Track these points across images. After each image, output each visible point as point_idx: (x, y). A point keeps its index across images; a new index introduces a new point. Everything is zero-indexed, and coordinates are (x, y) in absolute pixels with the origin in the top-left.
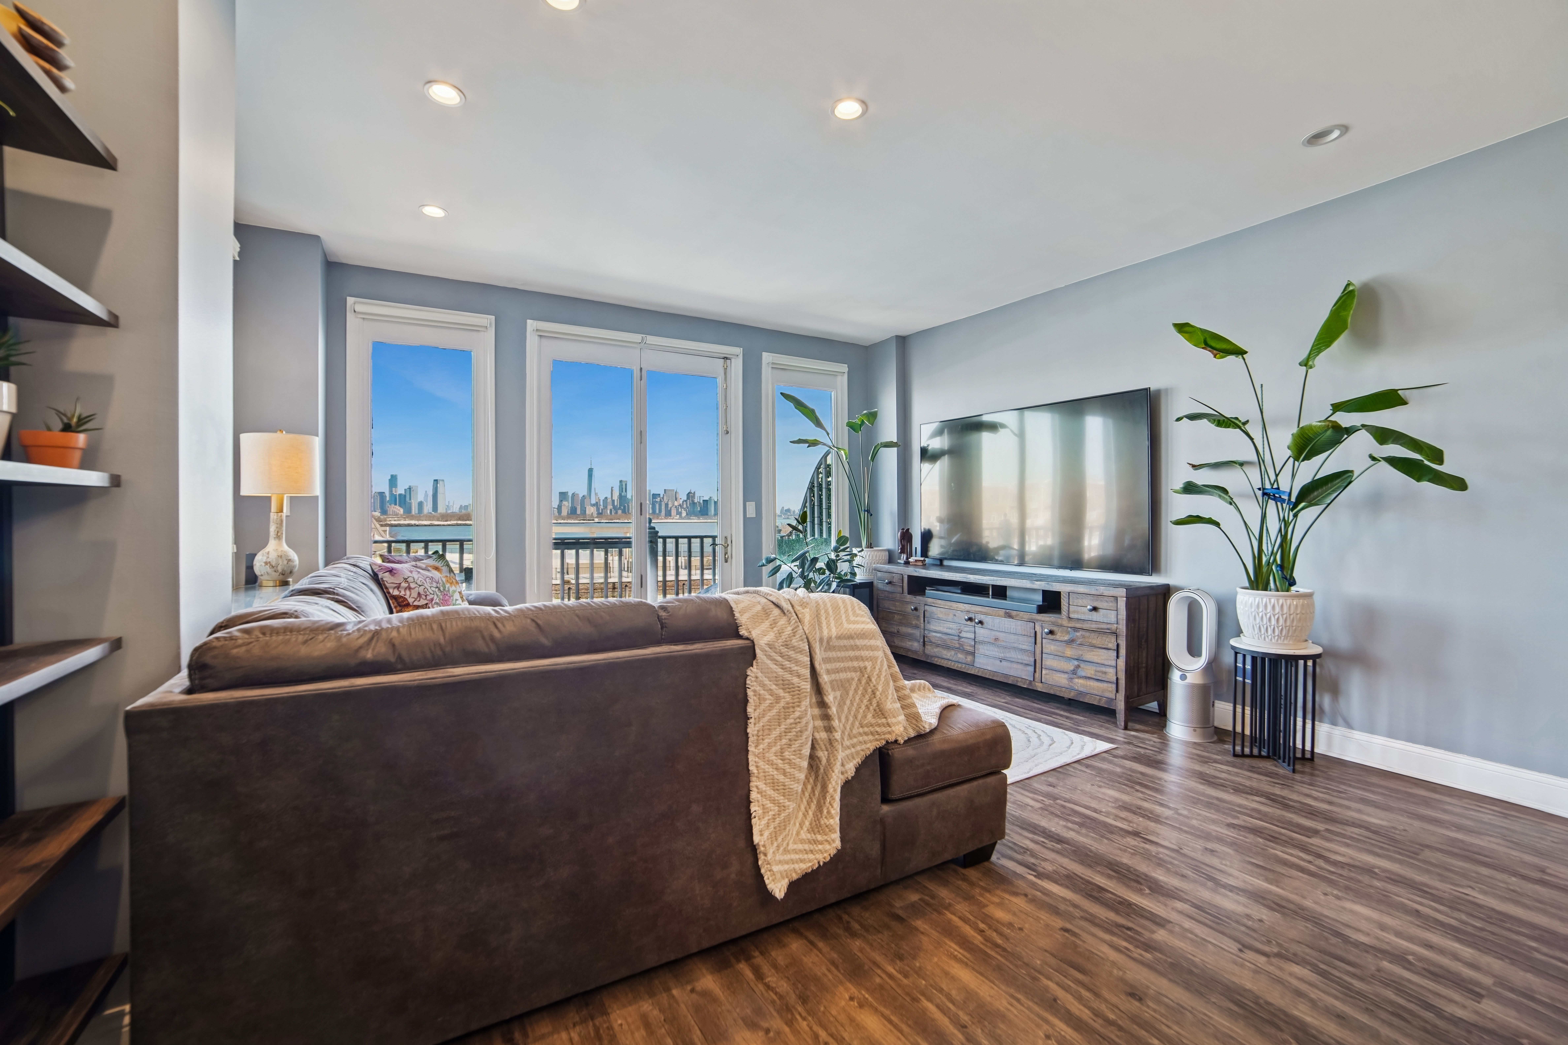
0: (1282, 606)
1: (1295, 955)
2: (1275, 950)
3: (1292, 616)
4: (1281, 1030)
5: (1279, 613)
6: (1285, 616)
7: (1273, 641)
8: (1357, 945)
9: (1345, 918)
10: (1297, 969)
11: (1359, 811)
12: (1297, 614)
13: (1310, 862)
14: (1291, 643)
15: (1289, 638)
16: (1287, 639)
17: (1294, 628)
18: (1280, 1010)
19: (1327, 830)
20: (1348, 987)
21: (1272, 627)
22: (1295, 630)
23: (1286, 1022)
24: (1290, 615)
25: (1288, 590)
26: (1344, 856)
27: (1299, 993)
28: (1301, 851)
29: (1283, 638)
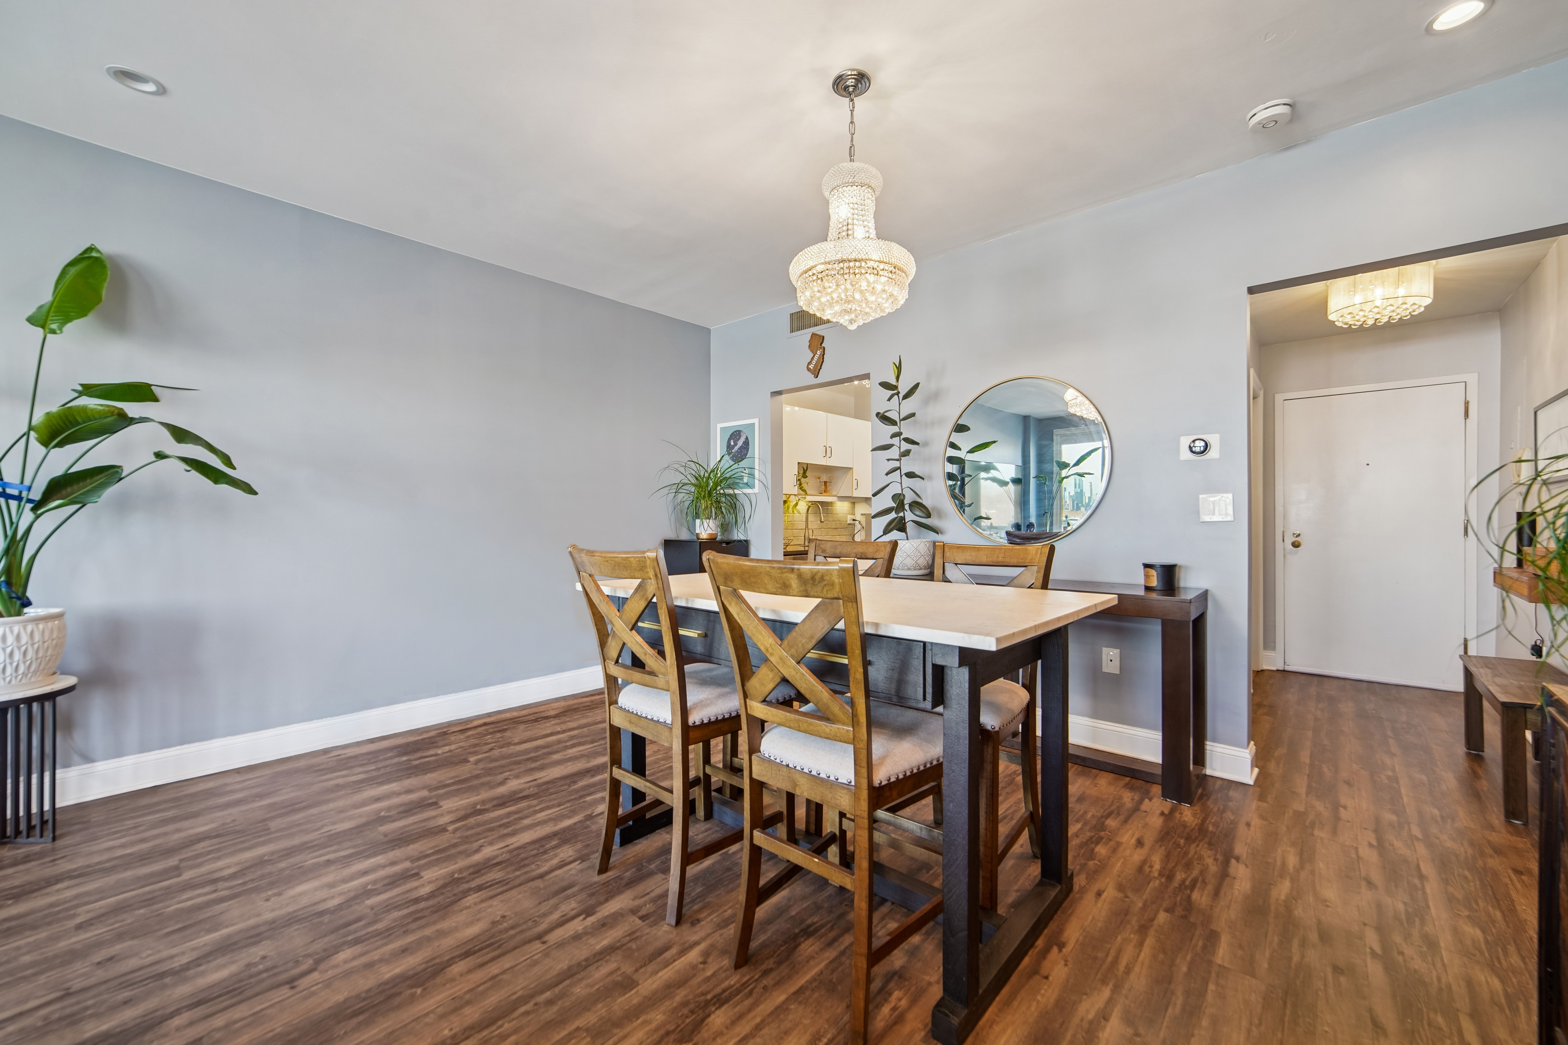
0: (32, 633)
1: (325, 950)
2: (310, 961)
3: (46, 644)
4: (400, 993)
5: (27, 643)
6: (36, 646)
7: (13, 682)
8: (339, 907)
9: (305, 901)
10: (342, 956)
11: (179, 830)
12: (53, 640)
13: (215, 891)
14: (40, 679)
15: (39, 673)
16: (36, 674)
17: (48, 658)
18: (380, 985)
19: (181, 861)
20: (378, 934)
21: (15, 664)
22: (49, 660)
23: (394, 987)
24: (44, 642)
25: (19, 614)
26: (229, 867)
27: (370, 965)
28: (194, 890)
29: (29, 675)
